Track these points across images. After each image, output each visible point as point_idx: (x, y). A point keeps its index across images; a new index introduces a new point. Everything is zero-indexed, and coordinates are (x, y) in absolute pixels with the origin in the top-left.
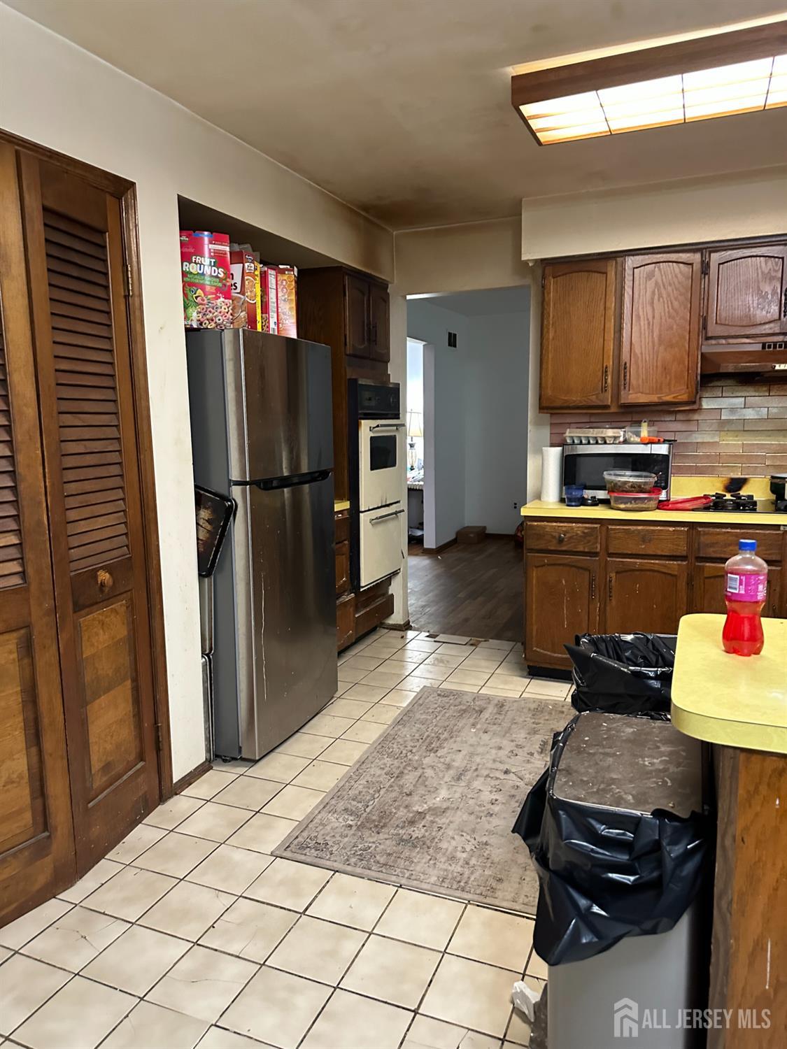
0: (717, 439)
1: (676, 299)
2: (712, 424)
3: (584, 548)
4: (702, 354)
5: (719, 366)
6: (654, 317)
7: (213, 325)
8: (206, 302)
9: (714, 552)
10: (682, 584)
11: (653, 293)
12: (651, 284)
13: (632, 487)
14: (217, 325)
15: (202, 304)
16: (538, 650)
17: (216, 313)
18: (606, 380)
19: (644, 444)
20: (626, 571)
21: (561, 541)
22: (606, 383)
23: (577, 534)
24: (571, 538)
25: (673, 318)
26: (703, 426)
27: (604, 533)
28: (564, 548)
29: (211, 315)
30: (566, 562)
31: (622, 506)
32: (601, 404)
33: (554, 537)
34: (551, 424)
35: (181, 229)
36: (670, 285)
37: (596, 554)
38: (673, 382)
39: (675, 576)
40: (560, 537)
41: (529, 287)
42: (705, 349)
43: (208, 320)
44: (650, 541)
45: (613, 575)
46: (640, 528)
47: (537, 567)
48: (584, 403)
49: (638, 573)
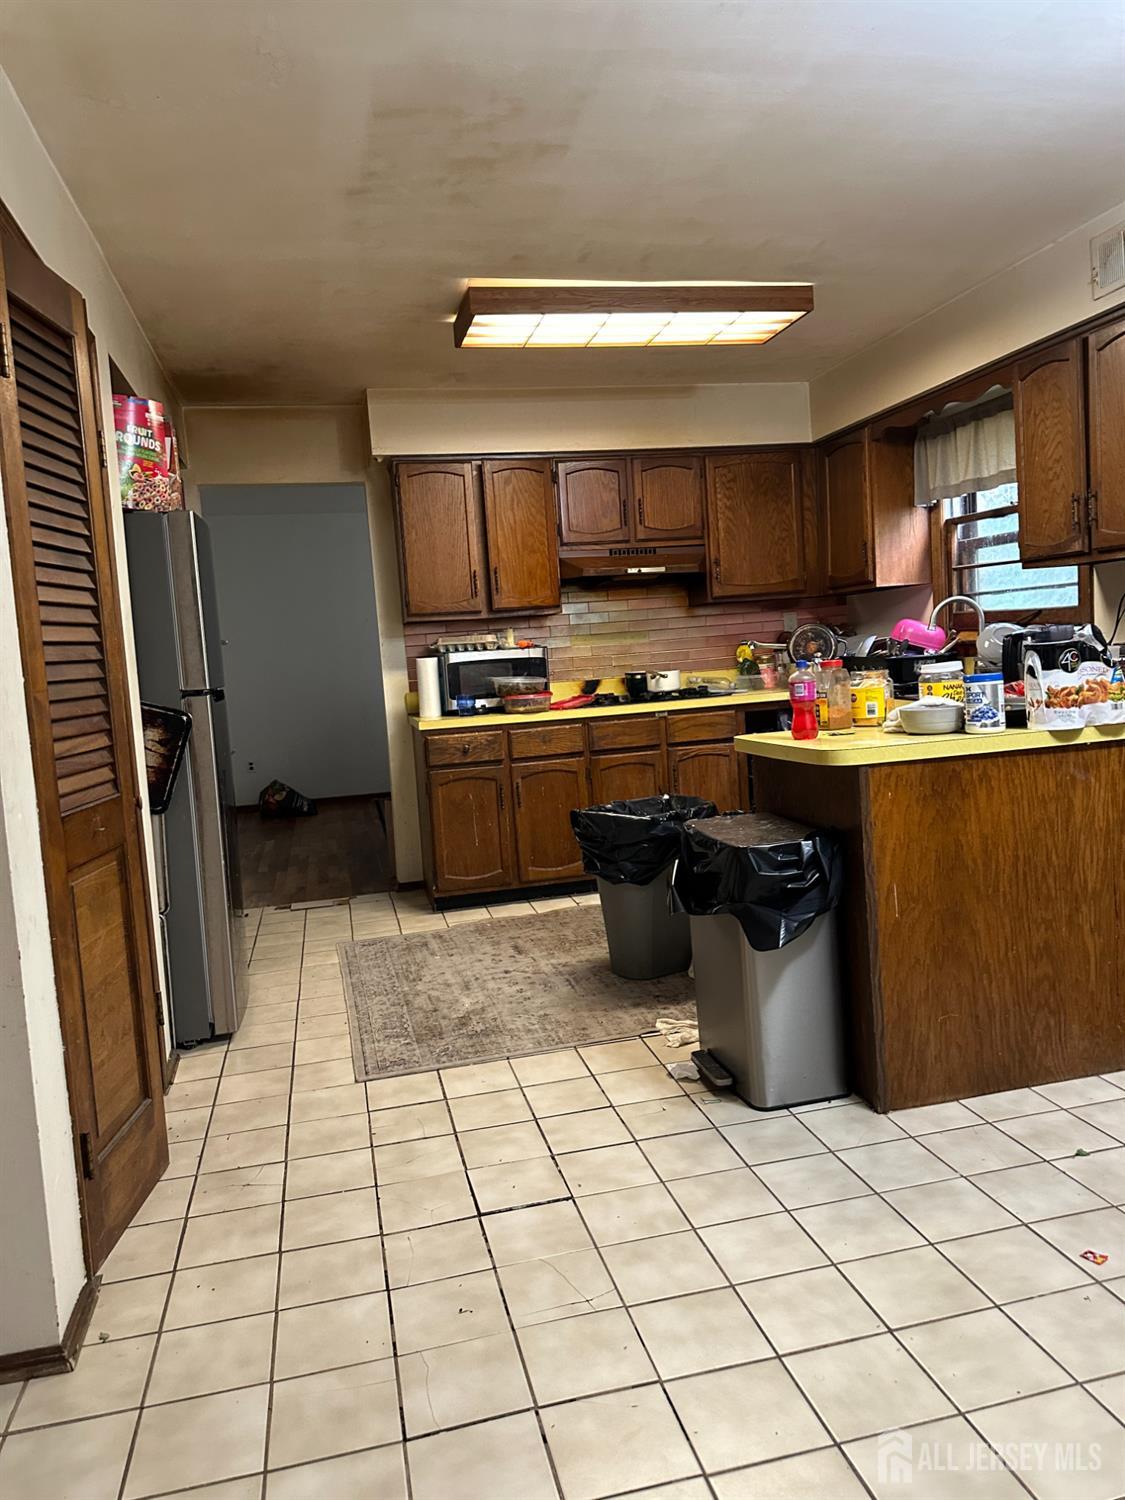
0: (568, 644)
1: (533, 506)
2: (563, 629)
3: (489, 756)
4: (560, 560)
5: (582, 570)
6: (515, 522)
7: (150, 506)
8: (143, 479)
9: (606, 744)
10: (582, 779)
11: (513, 500)
12: (509, 489)
13: (527, 688)
14: (156, 506)
15: (138, 481)
16: (451, 877)
17: (154, 493)
18: (475, 585)
19: (521, 648)
20: (531, 775)
21: (465, 752)
22: (476, 588)
23: (481, 743)
24: (475, 748)
25: (532, 524)
26: (555, 633)
27: (506, 736)
28: (469, 760)
29: (148, 494)
30: (469, 775)
31: (522, 709)
32: (473, 609)
33: (458, 750)
34: (405, 636)
35: (113, 393)
36: (526, 491)
37: (499, 762)
38: (539, 586)
39: (575, 772)
40: (465, 748)
41: (363, 484)
42: (564, 555)
43: (145, 499)
44: (550, 741)
45: (519, 780)
46: (539, 729)
47: (442, 785)
48: (456, 610)
49: (541, 775)
